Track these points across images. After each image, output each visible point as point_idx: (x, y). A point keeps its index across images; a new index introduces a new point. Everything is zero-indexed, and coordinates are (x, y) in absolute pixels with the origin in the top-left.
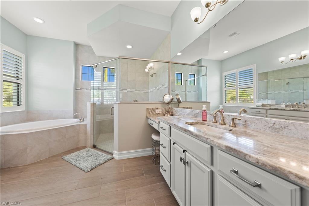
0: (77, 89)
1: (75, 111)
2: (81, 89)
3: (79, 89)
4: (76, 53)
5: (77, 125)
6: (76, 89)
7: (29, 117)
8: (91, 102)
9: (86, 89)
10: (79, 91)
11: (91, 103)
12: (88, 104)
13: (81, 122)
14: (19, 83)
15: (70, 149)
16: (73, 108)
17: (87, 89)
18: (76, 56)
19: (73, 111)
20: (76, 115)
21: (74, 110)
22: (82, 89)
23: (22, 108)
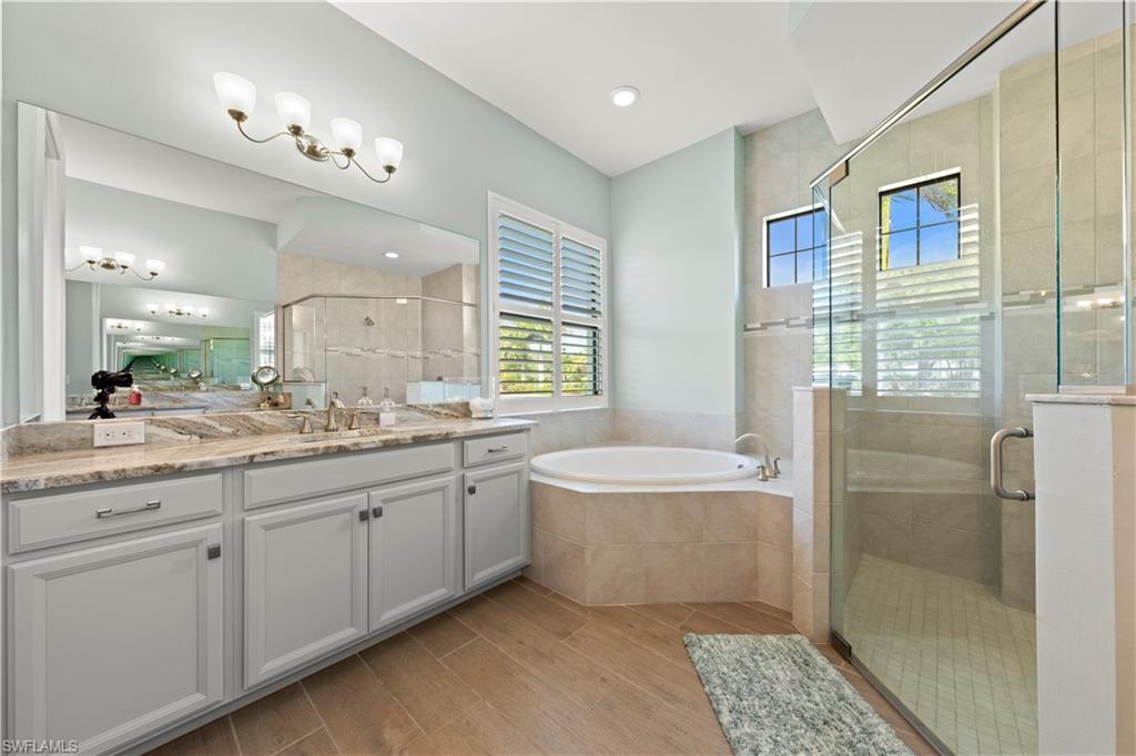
0: (749, 326)
1: (745, 420)
2: (764, 326)
3: (758, 325)
4: (745, 173)
5: (745, 493)
6: (746, 330)
7: (617, 429)
8: (815, 385)
9: (786, 323)
10: (759, 334)
11: (815, 391)
12: (797, 396)
13: (765, 479)
14: (596, 328)
15: (719, 598)
16: (734, 410)
17: (792, 322)
18: (745, 188)
19: (734, 420)
20: (745, 440)
21: (738, 415)
22: (771, 324)
23: (601, 403)
